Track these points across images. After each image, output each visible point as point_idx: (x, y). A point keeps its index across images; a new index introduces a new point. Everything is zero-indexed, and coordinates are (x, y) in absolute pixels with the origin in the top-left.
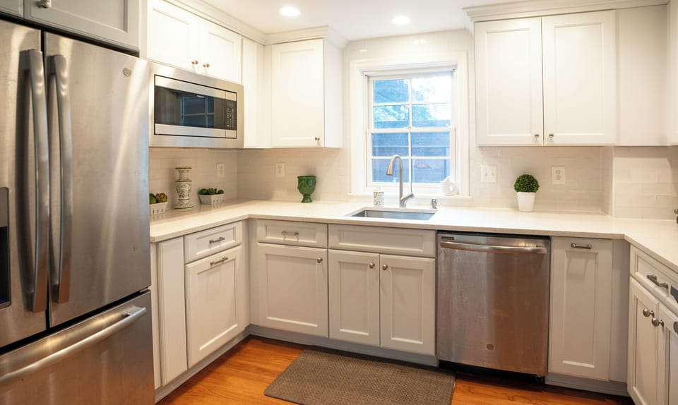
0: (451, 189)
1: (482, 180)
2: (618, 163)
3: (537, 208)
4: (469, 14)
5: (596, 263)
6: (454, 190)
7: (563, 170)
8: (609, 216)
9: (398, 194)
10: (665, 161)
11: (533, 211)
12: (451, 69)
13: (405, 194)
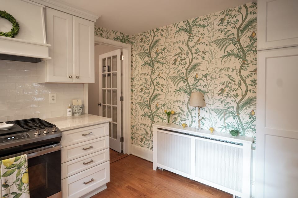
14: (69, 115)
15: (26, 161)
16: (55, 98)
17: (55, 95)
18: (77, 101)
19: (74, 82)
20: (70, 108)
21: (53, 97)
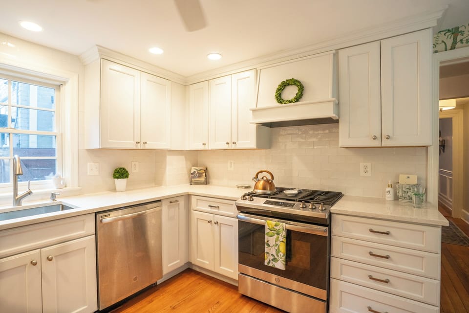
0: (62, 182)
1: (88, 174)
2: (170, 159)
3: (128, 188)
4: (99, 50)
5: (179, 209)
6: (63, 183)
7: (137, 163)
8: (163, 187)
9: (12, 194)
10: (183, 157)
11: (126, 190)
12: (60, 84)
13: (20, 193)
14: (389, 197)
15: (283, 230)
16: (369, 169)
17: (369, 165)
18: (408, 177)
19: (382, 145)
20: (390, 186)
21: (366, 167)
